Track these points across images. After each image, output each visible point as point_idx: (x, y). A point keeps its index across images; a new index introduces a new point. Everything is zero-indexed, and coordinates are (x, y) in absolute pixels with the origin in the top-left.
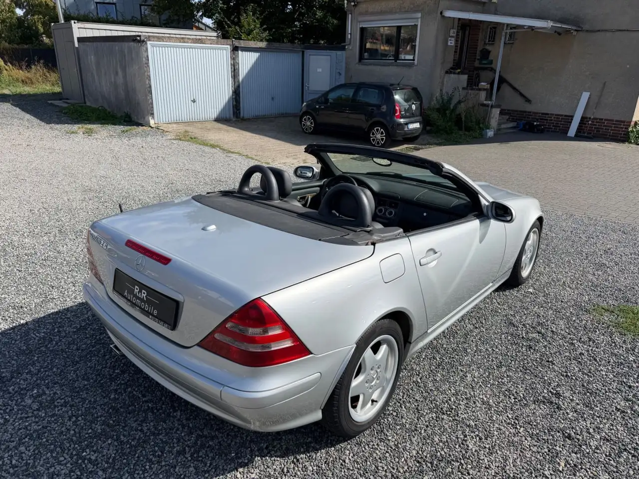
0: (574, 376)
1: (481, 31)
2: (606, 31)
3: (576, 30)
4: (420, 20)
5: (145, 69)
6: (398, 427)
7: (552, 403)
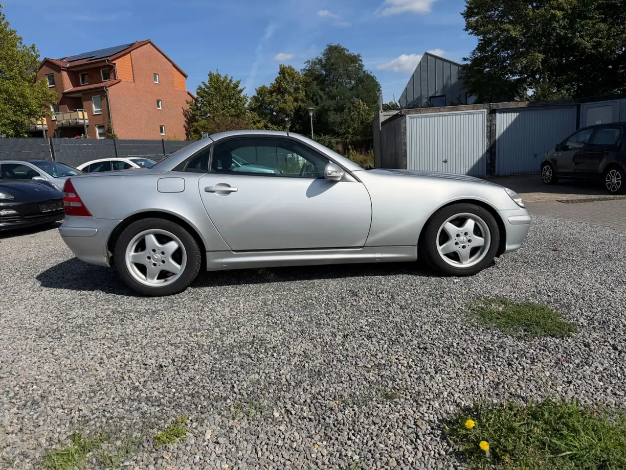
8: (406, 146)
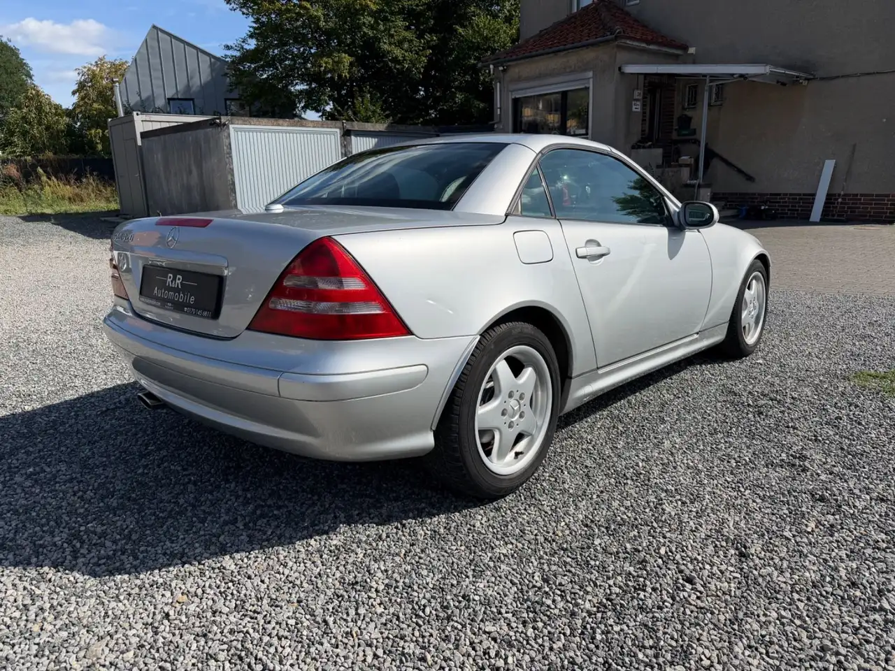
0: (828, 439)
1: (676, 92)
2: (848, 76)
3: (806, 79)
4: (591, 80)
5: (227, 160)
6: (557, 492)
7: (794, 465)
8: (233, 175)
